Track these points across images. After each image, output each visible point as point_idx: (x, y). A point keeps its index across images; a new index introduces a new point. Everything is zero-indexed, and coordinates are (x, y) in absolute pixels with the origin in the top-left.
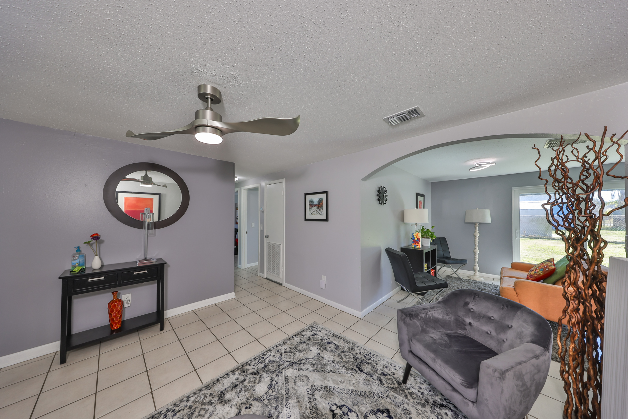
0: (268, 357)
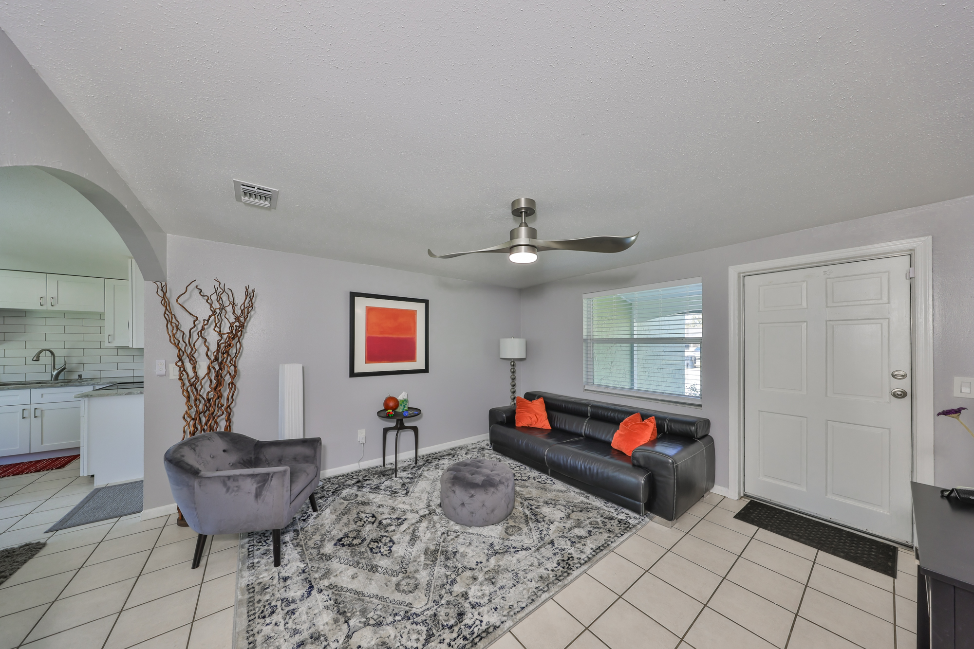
0: (455, 639)
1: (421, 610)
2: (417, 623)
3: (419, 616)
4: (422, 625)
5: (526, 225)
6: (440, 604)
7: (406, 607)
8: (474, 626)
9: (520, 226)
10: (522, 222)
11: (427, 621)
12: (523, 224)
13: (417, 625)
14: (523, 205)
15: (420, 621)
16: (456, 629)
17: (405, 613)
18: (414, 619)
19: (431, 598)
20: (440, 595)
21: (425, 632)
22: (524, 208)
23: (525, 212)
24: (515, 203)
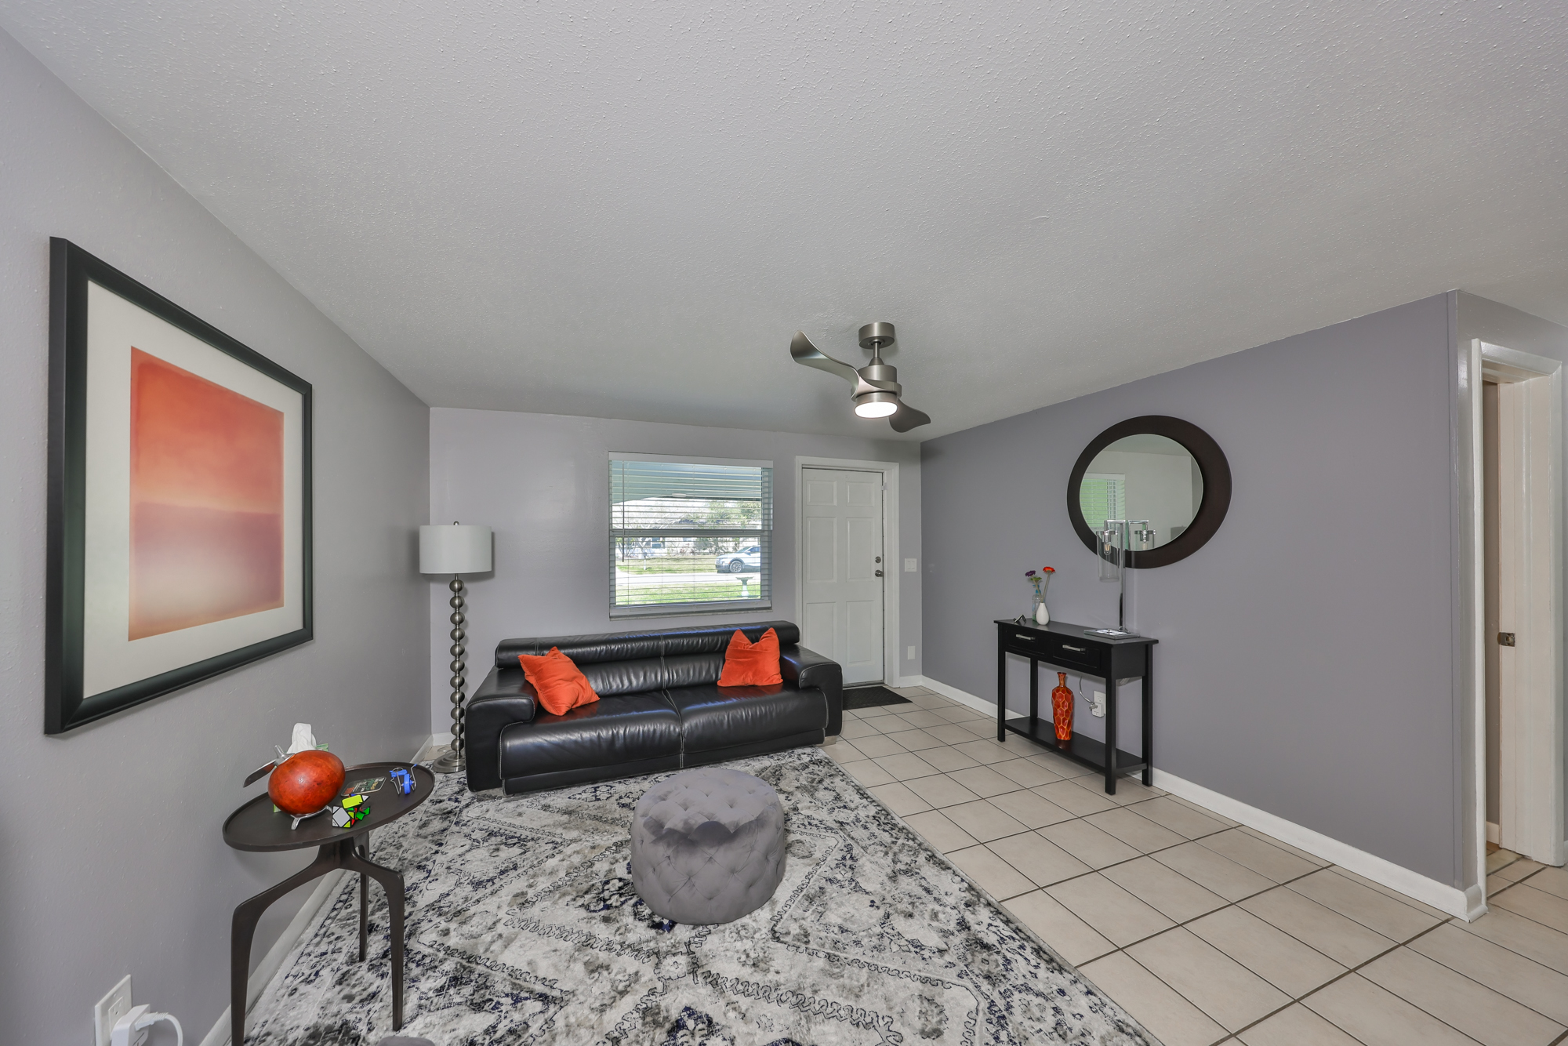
1: (980, 998)
2: (1009, 1007)
3: (992, 1001)
4: (1011, 999)
5: (881, 362)
6: (966, 969)
7: (978, 1020)
8: (999, 933)
9: (872, 364)
10: (874, 358)
11: (1002, 991)
12: (876, 361)
13: (1012, 1006)
14: (876, 332)
15: (1003, 1002)
16: (1009, 955)
17: (991, 1023)
18: (1000, 1010)
19: (954, 981)
20: (946, 967)
21: (1023, 995)
22: (878, 337)
23: (879, 343)
24: (865, 330)
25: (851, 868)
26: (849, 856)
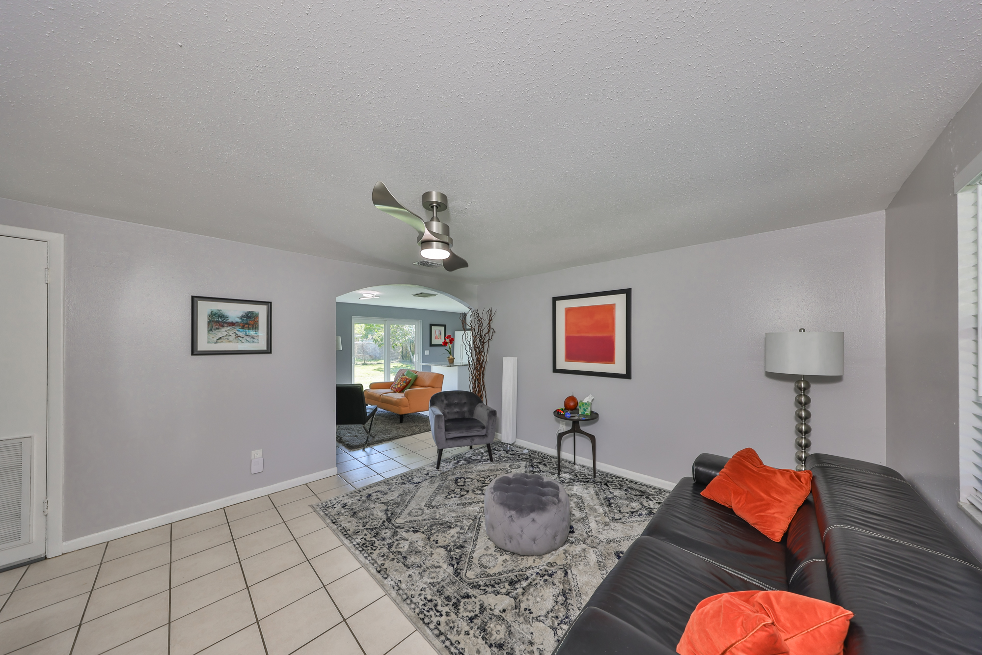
5: (438, 220)
9: (432, 220)
10: (434, 217)
12: (435, 219)
14: (434, 198)
22: (437, 203)
23: (437, 207)
24: (426, 196)
25: (452, 558)
26: (455, 567)
